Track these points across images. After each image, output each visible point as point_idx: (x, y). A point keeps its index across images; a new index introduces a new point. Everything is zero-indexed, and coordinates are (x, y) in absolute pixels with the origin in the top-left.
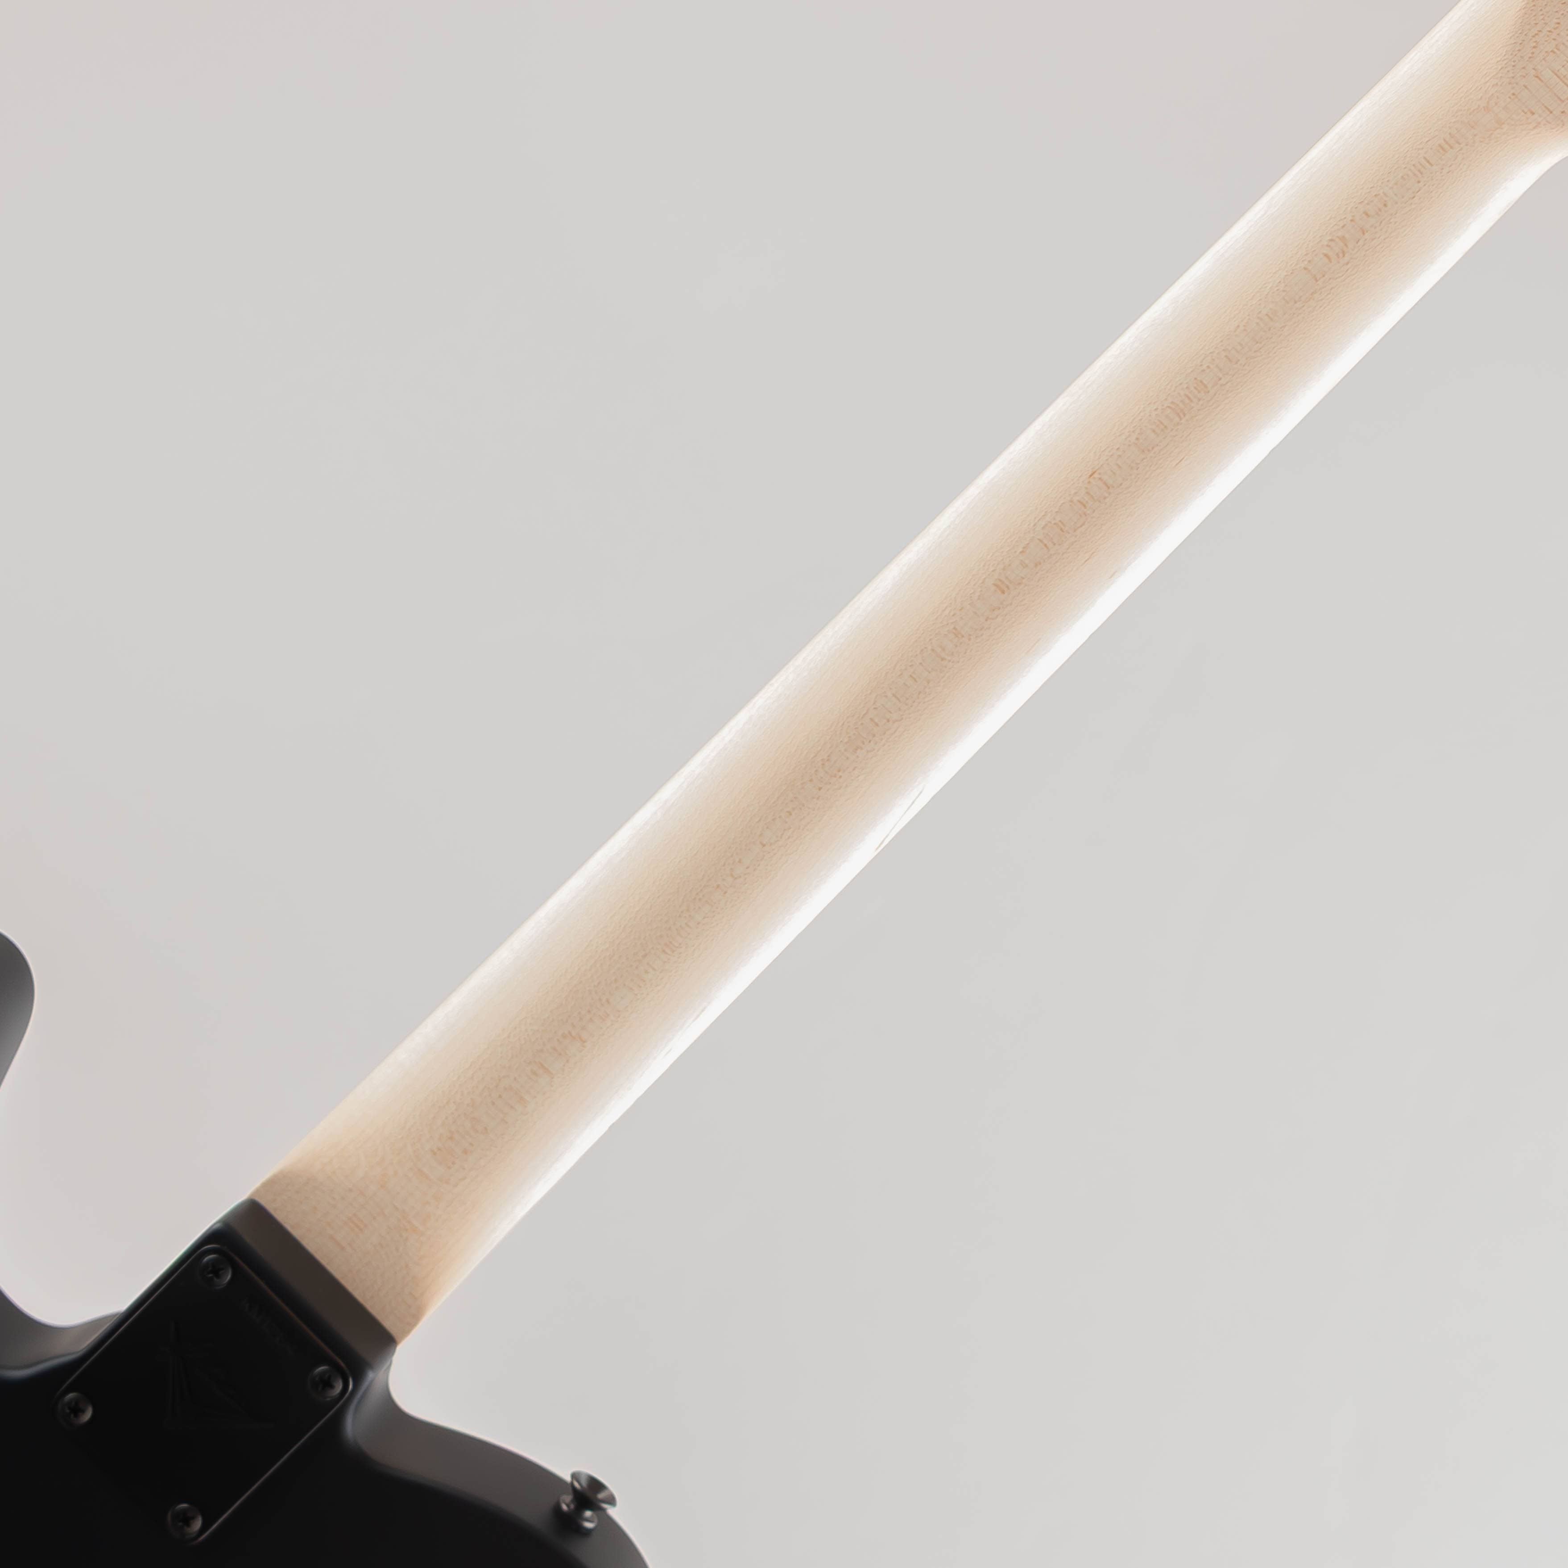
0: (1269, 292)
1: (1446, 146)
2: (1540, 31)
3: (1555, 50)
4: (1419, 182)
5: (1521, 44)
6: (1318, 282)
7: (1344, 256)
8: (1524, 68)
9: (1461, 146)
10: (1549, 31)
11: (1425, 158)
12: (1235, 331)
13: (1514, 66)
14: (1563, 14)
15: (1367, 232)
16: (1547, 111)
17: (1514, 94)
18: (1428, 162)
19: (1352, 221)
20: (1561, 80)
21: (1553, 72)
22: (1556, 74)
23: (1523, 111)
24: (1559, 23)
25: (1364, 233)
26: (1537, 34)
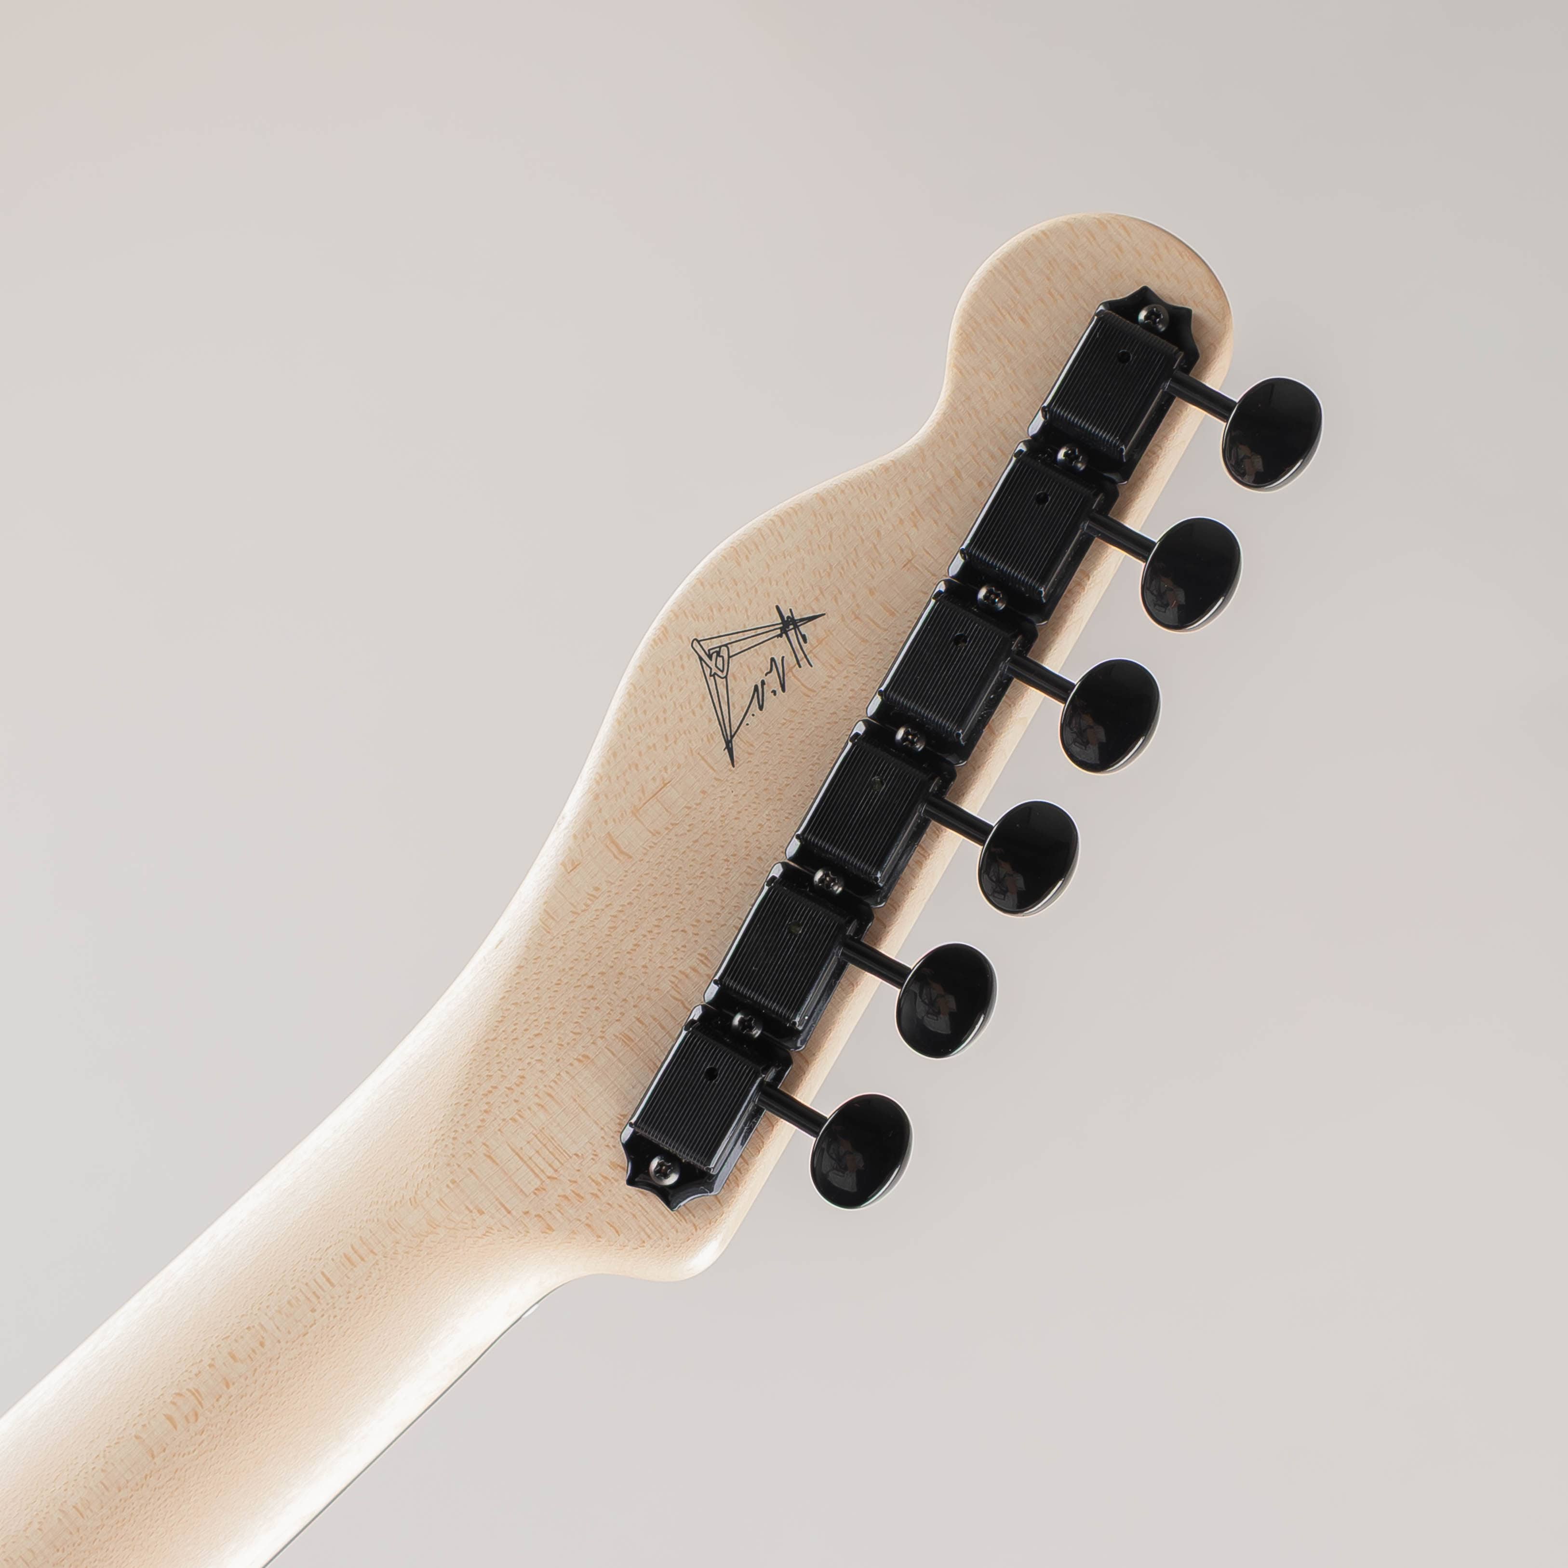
0: (81, 1471)
1: (355, 1257)
2: (496, 1087)
3: (517, 1117)
4: (313, 1311)
5: (466, 1105)
6: (156, 1460)
7: (196, 1420)
8: (470, 1142)
9: (377, 1258)
10: (509, 1089)
11: (323, 1273)
12: (25, 1531)
13: (454, 1139)
14: (529, 1063)
15: (233, 1384)
16: (503, 1210)
17: (453, 1182)
18: (328, 1280)
19: (211, 1366)
20: (525, 1162)
21: (513, 1150)
22: (517, 1154)
23: (467, 1208)
24: (523, 1077)
25: (228, 1386)
26: (490, 1092)
